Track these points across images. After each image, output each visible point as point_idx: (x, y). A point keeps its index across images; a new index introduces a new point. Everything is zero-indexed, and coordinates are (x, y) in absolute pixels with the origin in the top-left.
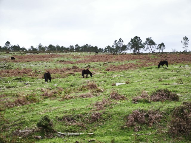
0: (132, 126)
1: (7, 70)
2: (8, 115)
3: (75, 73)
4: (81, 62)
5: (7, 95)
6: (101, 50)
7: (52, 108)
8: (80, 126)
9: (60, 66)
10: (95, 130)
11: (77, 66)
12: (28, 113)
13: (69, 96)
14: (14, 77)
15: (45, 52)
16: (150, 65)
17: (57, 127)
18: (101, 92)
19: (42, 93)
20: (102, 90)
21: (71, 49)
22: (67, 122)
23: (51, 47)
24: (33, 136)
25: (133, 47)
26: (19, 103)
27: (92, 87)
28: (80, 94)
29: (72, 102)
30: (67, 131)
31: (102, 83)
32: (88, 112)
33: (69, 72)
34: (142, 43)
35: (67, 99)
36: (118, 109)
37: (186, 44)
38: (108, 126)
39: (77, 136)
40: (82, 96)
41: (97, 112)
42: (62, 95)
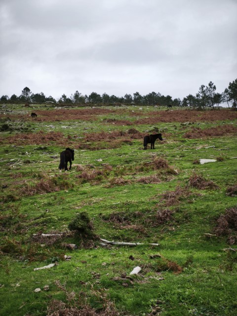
0: (225, 234)
1: (25, 134)
2: (24, 208)
3: (133, 141)
4: (144, 122)
5: (24, 175)
6: (176, 102)
7: (94, 199)
8: (137, 231)
9: (109, 128)
10: (162, 239)
11: (137, 129)
12: (56, 206)
13: (122, 180)
14: (35, 146)
15: (85, 105)
17: (100, 230)
18: (175, 174)
19: (79, 174)
20: (176, 171)
21: (127, 101)
22: (117, 223)
23: (94, 96)
24: (63, 244)
25: (232, 96)
26: (42, 188)
27: (160, 165)
28: (139, 177)
29: (126, 191)
30: (117, 238)
31: (178, 158)
32: (152, 208)
33: (123, 138)
35: (117, 184)
36: (202, 206)
38: (184, 233)
39: (131, 246)
40: (143, 181)
41: (166, 209)
42: (111, 178)
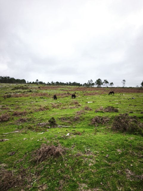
0: (94, 124)
1: (36, 93)
2: (36, 115)
3: (68, 96)
4: (72, 90)
5: (36, 105)
6: (81, 85)
7: (56, 113)
8: (69, 123)
9: (61, 92)
10: (76, 125)
11: (70, 92)
12: (45, 115)
13: (65, 107)
14: (39, 97)
15: (55, 85)
16: (105, 93)
17: (58, 122)
18: (80, 106)
19: (52, 105)
20: (81, 105)
21: (67, 84)
22: (63, 120)
23: (57, 83)
24: (46, 126)
25: (97, 84)
26: (41, 110)
27: (76, 103)
28: (70, 107)
29: (66, 111)
30: (63, 125)
31: (81, 101)
32: (73, 116)
33: (65, 95)
34: (102, 82)
35: (63, 109)
36: (88, 115)
37: (124, 83)
38: (82, 123)
39: (67, 127)
40: (71, 108)
41: (77, 116)
42: (61, 107)
